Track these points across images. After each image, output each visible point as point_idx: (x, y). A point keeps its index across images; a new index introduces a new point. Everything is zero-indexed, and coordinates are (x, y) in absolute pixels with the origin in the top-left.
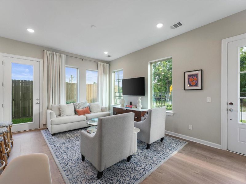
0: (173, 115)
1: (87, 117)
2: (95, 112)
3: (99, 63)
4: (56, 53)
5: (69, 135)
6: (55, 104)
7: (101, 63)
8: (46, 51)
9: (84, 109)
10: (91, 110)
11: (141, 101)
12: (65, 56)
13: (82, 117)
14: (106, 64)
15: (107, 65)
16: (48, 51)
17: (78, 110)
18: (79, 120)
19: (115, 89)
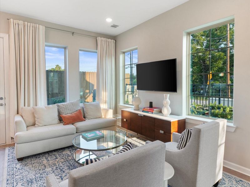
0: (235, 131)
1: (77, 129)
2: (92, 117)
3: (99, 39)
4: (29, 24)
5: (45, 162)
6: (29, 105)
7: (103, 38)
8: (12, 20)
9: (73, 115)
10: (86, 115)
11: (169, 102)
12: (44, 28)
13: (71, 128)
14: (110, 40)
15: (112, 42)
16: (15, 21)
17: (64, 115)
18: (64, 133)
19: (124, 79)
